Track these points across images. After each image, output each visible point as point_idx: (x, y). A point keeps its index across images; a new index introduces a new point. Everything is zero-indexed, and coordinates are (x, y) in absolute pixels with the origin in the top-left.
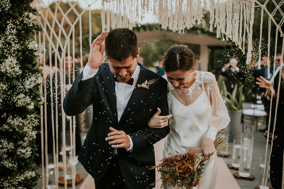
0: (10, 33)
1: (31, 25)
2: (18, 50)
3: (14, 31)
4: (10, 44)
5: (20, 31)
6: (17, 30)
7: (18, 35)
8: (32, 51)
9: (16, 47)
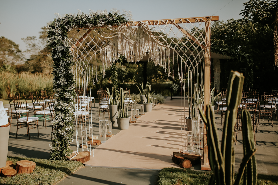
0: (61, 67)
1: (70, 63)
2: (65, 74)
3: (63, 66)
4: (61, 71)
5: (66, 65)
6: (64, 65)
7: (65, 67)
8: (71, 74)
9: (64, 72)
